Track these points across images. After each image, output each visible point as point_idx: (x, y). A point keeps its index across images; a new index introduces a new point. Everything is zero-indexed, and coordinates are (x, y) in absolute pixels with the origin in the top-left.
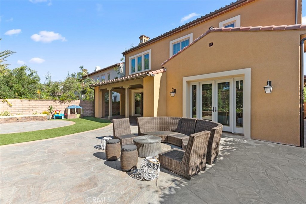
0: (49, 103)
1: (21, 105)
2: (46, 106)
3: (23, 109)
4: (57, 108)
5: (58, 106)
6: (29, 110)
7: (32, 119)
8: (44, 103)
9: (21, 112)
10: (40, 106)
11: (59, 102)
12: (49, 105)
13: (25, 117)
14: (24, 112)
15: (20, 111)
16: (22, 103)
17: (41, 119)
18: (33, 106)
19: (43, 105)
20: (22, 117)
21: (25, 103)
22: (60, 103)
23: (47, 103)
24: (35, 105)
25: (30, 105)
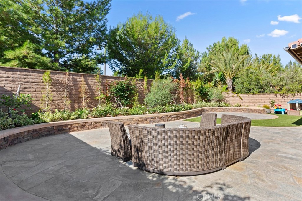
0: (270, 97)
1: (248, 99)
2: (268, 100)
3: (250, 102)
4: (279, 102)
5: (281, 100)
6: (254, 103)
7: (253, 111)
8: (265, 97)
9: (249, 105)
10: (263, 100)
11: (280, 97)
12: (271, 99)
13: (248, 109)
14: (251, 105)
15: (248, 103)
16: (248, 97)
17: (259, 112)
18: (256, 99)
19: (265, 98)
20: (246, 109)
21: (251, 97)
22: (282, 97)
23: (269, 97)
24: (258, 99)
25: (255, 99)
